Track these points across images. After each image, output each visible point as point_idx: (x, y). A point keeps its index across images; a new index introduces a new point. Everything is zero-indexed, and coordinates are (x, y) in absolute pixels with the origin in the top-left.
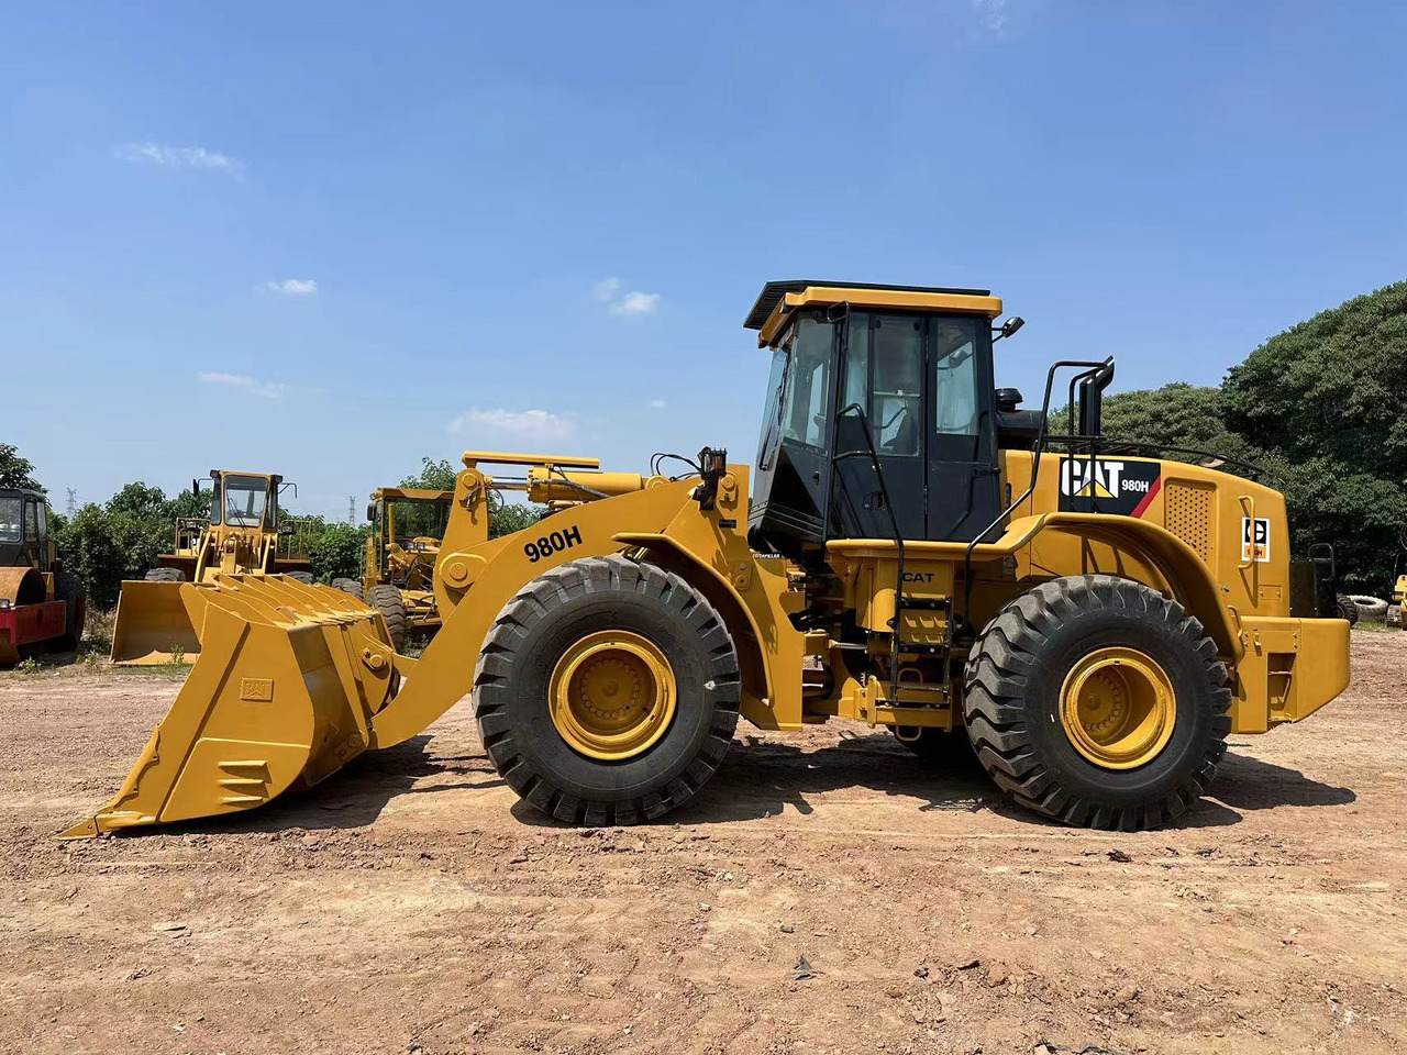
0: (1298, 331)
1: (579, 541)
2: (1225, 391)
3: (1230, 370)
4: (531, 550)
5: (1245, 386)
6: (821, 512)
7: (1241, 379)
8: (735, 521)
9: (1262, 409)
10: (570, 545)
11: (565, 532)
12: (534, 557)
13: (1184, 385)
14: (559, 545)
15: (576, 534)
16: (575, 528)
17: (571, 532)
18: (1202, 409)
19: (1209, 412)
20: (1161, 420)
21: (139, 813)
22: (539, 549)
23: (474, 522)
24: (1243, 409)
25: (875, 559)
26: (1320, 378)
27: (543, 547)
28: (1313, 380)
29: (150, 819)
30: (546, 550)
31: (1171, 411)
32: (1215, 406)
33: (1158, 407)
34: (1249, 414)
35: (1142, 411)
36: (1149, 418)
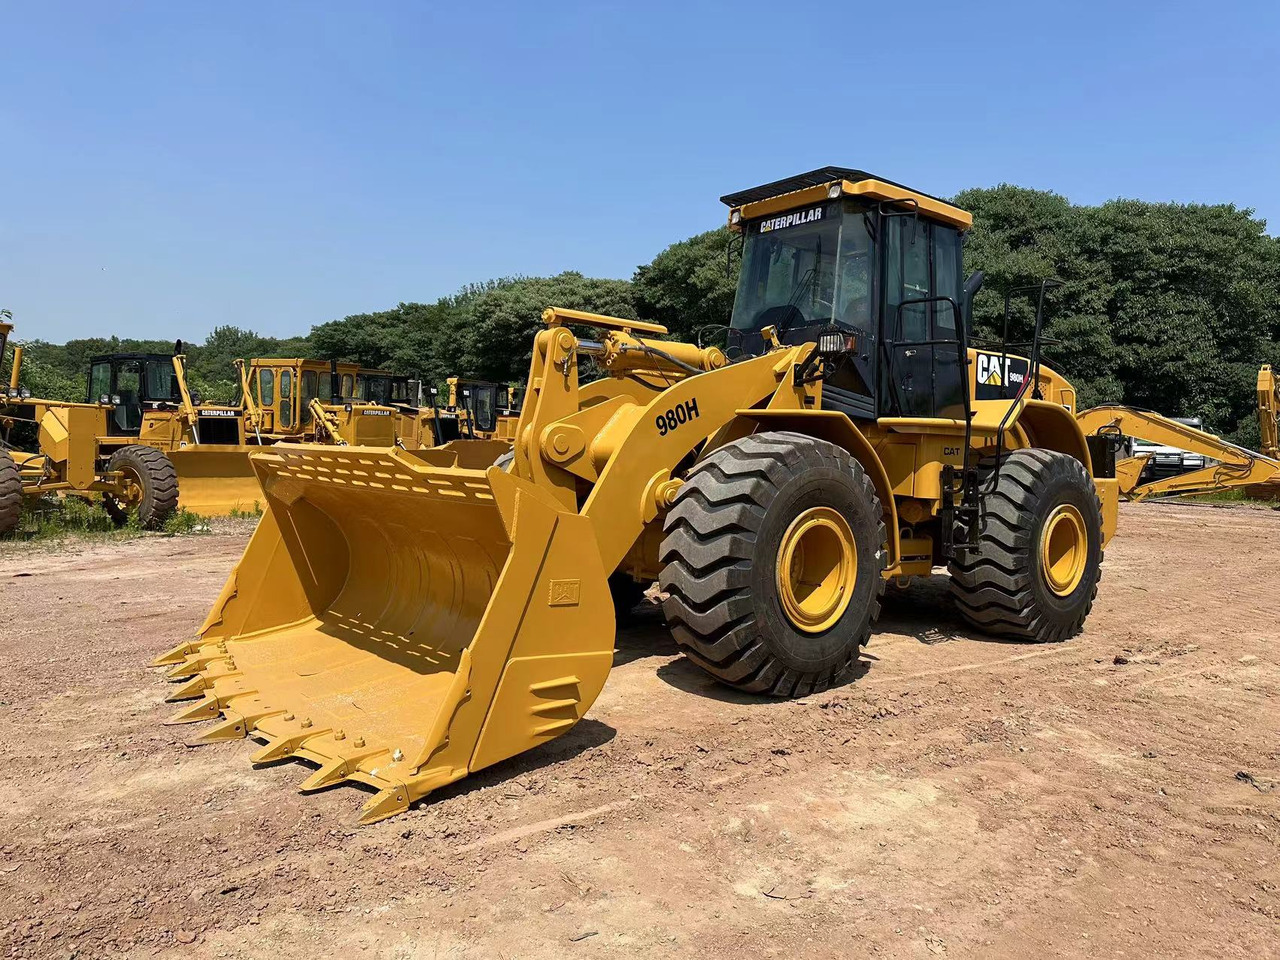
0: (694, 242)
1: (697, 415)
2: (636, 284)
3: (640, 267)
4: (661, 421)
5: (652, 282)
6: (872, 391)
7: (648, 276)
8: (813, 398)
9: (667, 302)
10: (690, 418)
11: (687, 403)
12: (663, 430)
13: (578, 274)
14: (682, 418)
15: (695, 408)
16: (694, 400)
17: (691, 405)
18: (621, 297)
19: (624, 300)
20: (591, 304)
21: (450, 768)
22: (667, 421)
23: (567, 388)
24: (653, 301)
25: (919, 436)
26: (718, 283)
27: (670, 420)
28: (712, 285)
29: (461, 772)
30: (673, 423)
31: (599, 296)
32: (629, 296)
33: (590, 292)
34: (658, 306)
35: (575, 294)
36: (582, 301)
